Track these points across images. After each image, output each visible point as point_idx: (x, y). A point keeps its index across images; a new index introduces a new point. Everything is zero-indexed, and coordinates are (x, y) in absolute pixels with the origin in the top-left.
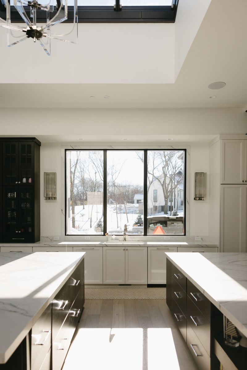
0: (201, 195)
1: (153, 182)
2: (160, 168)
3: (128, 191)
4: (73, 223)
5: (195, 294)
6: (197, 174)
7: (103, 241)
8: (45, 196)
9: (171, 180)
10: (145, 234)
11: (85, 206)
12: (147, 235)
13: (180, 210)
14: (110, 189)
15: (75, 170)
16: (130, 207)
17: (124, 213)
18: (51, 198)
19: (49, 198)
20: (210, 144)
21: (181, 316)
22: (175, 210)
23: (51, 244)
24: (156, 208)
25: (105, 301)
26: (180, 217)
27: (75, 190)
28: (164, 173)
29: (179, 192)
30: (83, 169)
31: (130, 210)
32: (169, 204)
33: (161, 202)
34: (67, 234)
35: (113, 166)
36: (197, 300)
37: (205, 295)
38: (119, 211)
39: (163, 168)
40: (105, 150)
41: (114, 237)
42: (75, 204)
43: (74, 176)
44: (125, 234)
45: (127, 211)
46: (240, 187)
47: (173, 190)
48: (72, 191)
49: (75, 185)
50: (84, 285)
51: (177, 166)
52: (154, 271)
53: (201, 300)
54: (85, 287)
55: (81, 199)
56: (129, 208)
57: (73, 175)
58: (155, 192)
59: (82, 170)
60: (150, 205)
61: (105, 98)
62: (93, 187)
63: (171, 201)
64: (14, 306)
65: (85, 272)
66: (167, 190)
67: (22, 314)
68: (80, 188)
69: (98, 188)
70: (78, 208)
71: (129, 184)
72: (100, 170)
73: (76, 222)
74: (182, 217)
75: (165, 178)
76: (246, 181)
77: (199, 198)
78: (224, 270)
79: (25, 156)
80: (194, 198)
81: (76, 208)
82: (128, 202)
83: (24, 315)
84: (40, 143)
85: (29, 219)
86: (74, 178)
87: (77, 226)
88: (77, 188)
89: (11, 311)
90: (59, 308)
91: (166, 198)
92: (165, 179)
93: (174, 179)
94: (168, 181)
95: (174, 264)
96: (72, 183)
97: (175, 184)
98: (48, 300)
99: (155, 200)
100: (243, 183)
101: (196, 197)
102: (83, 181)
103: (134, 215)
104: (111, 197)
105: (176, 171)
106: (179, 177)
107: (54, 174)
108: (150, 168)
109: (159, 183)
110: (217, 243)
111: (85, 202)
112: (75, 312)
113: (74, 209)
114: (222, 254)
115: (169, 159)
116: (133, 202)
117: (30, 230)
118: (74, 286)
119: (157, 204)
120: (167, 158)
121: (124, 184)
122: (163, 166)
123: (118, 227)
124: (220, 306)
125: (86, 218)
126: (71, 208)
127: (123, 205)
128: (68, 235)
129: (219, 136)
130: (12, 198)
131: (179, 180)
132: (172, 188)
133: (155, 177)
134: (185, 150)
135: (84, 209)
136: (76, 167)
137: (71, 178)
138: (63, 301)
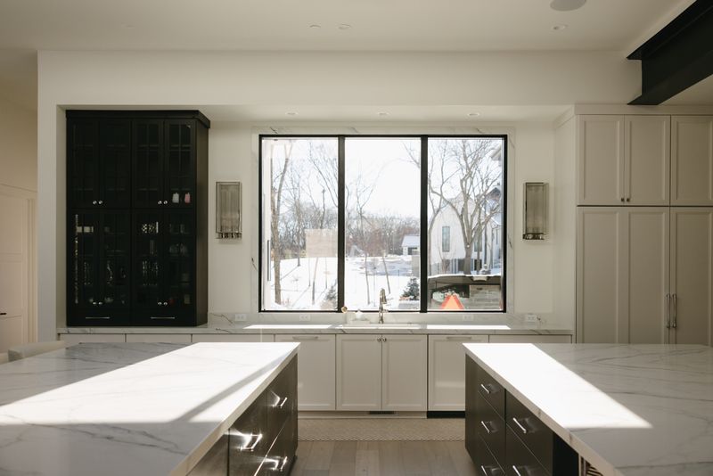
0: (538, 229)
1: (442, 210)
2: (456, 181)
3: (391, 230)
4: (276, 293)
5: (521, 420)
6: (528, 186)
7: (338, 323)
8: (218, 230)
9: (478, 207)
10: (424, 309)
11: (301, 259)
12: (426, 312)
13: (496, 267)
14: (352, 224)
15: (281, 186)
16: (392, 262)
17: (382, 274)
18: (230, 234)
19: (227, 235)
20: (556, 125)
21: (493, 470)
22: (486, 267)
23: (230, 329)
24: (446, 264)
25: (340, 445)
26: (495, 277)
27: (281, 228)
28: (464, 192)
29: (495, 232)
30: (298, 184)
31: (394, 267)
32: (474, 255)
33: (458, 251)
34: (262, 309)
35: (360, 177)
36: (527, 431)
37: (542, 419)
38: (371, 270)
39: (462, 181)
40: (342, 137)
41: (359, 314)
42: (280, 254)
43: (279, 198)
44: (382, 309)
45: (388, 270)
46: (615, 213)
47: (483, 227)
48: (274, 228)
49: (281, 217)
50: (296, 412)
51: (490, 177)
52: (440, 384)
53: (533, 432)
54: (299, 417)
55: (292, 246)
56: (393, 265)
57: (277, 195)
58: (446, 230)
59: (296, 185)
60: (435, 256)
61: (340, 28)
62: (319, 221)
63: (479, 250)
64: (151, 437)
65: (300, 385)
66: (469, 227)
67: (166, 449)
68: (292, 222)
69: (328, 223)
70: (287, 265)
71: (392, 215)
72: (333, 186)
73: (282, 292)
74: (499, 277)
75: (466, 202)
76: (628, 200)
77: (533, 235)
78: (582, 374)
79: (177, 148)
80: (524, 235)
81: (283, 263)
82: (390, 253)
83: (171, 451)
84: (209, 121)
85: (185, 277)
86: (279, 200)
87: (286, 300)
88: (286, 223)
89: (143, 445)
90: (243, 447)
91: (468, 242)
92: (465, 205)
93: (485, 204)
94: (471, 208)
95: (480, 365)
96: (275, 212)
97: (485, 215)
98: (220, 425)
99: (446, 248)
100: (622, 204)
101: (527, 234)
102: (298, 210)
103: (401, 277)
104: (355, 242)
105: (488, 187)
106: (495, 200)
107: (238, 186)
108: (434, 181)
109: (454, 212)
110: (569, 326)
111: (301, 253)
112: (277, 462)
113: (279, 265)
114: (580, 346)
115: (475, 162)
116: (400, 253)
117: (187, 301)
118: (275, 408)
119: (449, 256)
120: (470, 160)
121: (382, 215)
122: (462, 178)
123: (369, 303)
124: (571, 438)
125: (304, 285)
126: (272, 263)
127: (380, 258)
128: (264, 311)
129: (573, 108)
130: (151, 235)
131: (496, 206)
132: (479, 223)
133: (445, 200)
134: (505, 137)
135: (299, 265)
136: (283, 179)
137: (272, 201)
138: (252, 435)
